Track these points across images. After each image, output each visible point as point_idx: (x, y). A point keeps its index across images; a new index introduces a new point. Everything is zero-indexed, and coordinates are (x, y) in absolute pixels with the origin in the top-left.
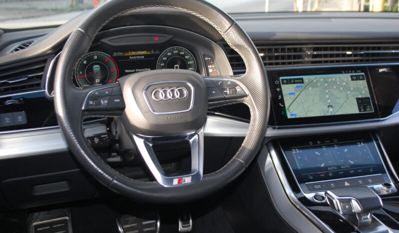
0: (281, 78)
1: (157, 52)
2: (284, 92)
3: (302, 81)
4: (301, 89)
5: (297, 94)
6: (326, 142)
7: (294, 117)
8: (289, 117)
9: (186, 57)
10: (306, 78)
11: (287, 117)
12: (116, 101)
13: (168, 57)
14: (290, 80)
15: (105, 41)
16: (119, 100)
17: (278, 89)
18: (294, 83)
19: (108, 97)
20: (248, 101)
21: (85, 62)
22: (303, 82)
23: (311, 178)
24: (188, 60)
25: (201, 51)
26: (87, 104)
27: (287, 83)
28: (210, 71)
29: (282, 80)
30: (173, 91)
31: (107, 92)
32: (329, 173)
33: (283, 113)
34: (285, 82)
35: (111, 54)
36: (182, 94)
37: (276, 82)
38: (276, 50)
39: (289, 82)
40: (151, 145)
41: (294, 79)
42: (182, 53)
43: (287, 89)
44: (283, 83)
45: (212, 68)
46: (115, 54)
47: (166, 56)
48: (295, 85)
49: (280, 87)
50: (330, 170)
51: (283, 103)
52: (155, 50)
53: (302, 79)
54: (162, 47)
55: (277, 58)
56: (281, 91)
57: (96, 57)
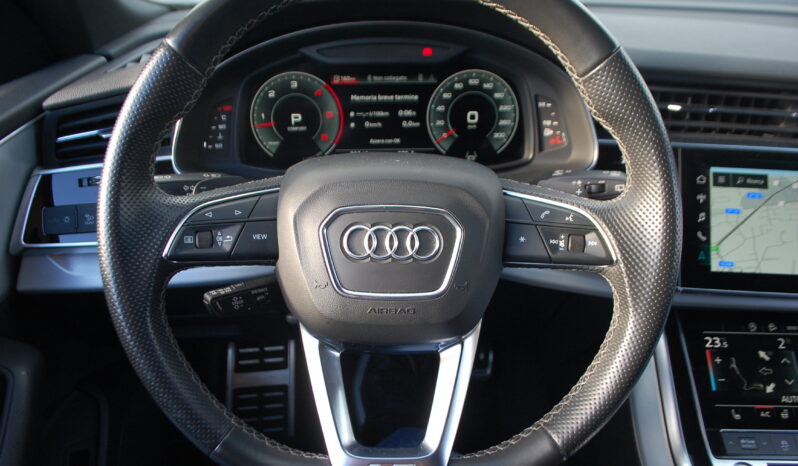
0: (714, 170)
1: (432, 80)
2: (715, 206)
3: (763, 183)
4: (757, 202)
5: (745, 213)
6: (789, 328)
7: (726, 270)
8: (715, 267)
9: (497, 95)
10: (775, 177)
11: (709, 267)
12: (257, 237)
13: (455, 93)
14: (736, 176)
15: (311, 51)
16: (265, 237)
17: (701, 198)
18: (744, 185)
19: (237, 228)
21: (272, 94)
22: (765, 186)
23: (737, 417)
25: (530, 86)
26: (179, 243)
27: (726, 184)
28: (548, 132)
29: (716, 175)
30: (401, 234)
31: (238, 213)
32: (781, 410)
33: (702, 257)
34: (722, 180)
35: (328, 80)
36: (425, 244)
37: (700, 180)
38: (713, 101)
39: (731, 181)
40: (338, 354)
41: (746, 176)
42: (487, 86)
43: (722, 199)
44: (716, 184)
45: (551, 127)
46: (337, 80)
48: (745, 191)
49: (707, 192)
50: (785, 403)
51: (707, 233)
52: (426, 76)
53: (764, 178)
54: (442, 70)
55: (711, 117)
56: (707, 202)
57: (294, 85)
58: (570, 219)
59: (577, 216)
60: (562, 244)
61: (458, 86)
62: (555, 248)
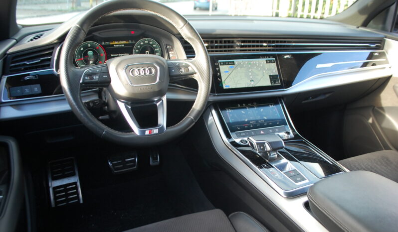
0: (219, 61)
1: (134, 42)
2: (221, 71)
3: (233, 63)
4: (232, 69)
5: (230, 72)
6: (249, 104)
7: (228, 88)
8: (225, 88)
9: (154, 46)
10: (236, 61)
11: (223, 88)
12: (104, 76)
13: (141, 46)
14: (226, 62)
15: (96, 34)
16: (106, 76)
17: (217, 69)
18: (228, 64)
19: (99, 75)
20: (196, 77)
21: (82, 49)
22: (234, 64)
23: (239, 128)
24: (155, 48)
25: (164, 42)
26: (84, 79)
27: (224, 65)
28: (171, 55)
29: (220, 62)
30: (144, 70)
31: (98, 71)
32: (250, 125)
33: (220, 85)
34: (222, 63)
35: (101, 44)
36: (151, 72)
37: (216, 64)
38: (216, 42)
39: (225, 64)
40: (130, 107)
41: (228, 62)
42: (151, 43)
43: (223, 69)
44: (221, 65)
45: (172, 54)
46: (103, 43)
47: (140, 45)
48: (229, 66)
49: (219, 68)
50: (251, 123)
51: (221, 78)
52: (132, 41)
53: (233, 62)
54: (136, 38)
55: (216, 47)
56: (219, 70)
57: (89, 45)
58: (184, 64)
59: (185, 64)
60: (183, 71)
61: (142, 43)
62: (182, 72)
